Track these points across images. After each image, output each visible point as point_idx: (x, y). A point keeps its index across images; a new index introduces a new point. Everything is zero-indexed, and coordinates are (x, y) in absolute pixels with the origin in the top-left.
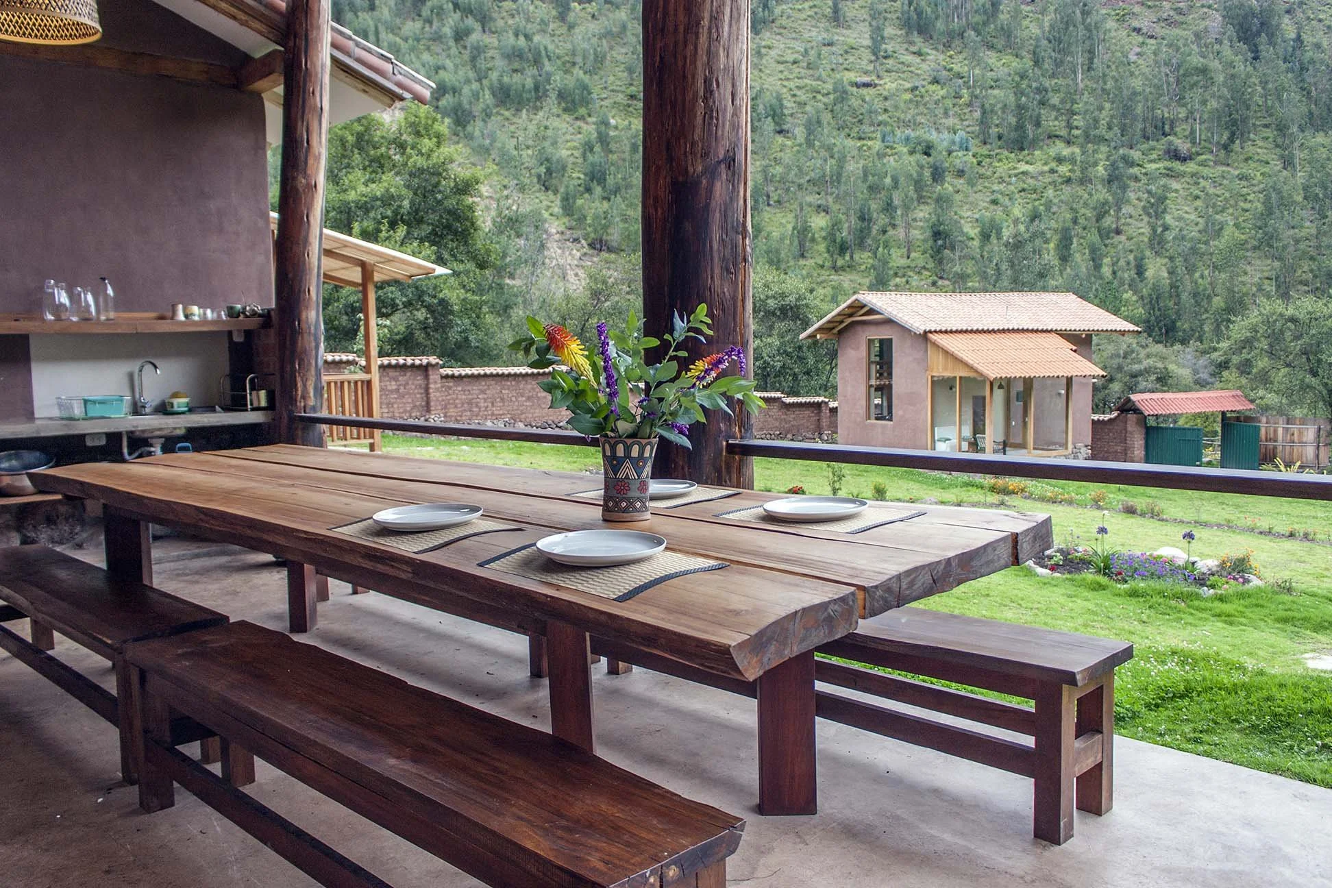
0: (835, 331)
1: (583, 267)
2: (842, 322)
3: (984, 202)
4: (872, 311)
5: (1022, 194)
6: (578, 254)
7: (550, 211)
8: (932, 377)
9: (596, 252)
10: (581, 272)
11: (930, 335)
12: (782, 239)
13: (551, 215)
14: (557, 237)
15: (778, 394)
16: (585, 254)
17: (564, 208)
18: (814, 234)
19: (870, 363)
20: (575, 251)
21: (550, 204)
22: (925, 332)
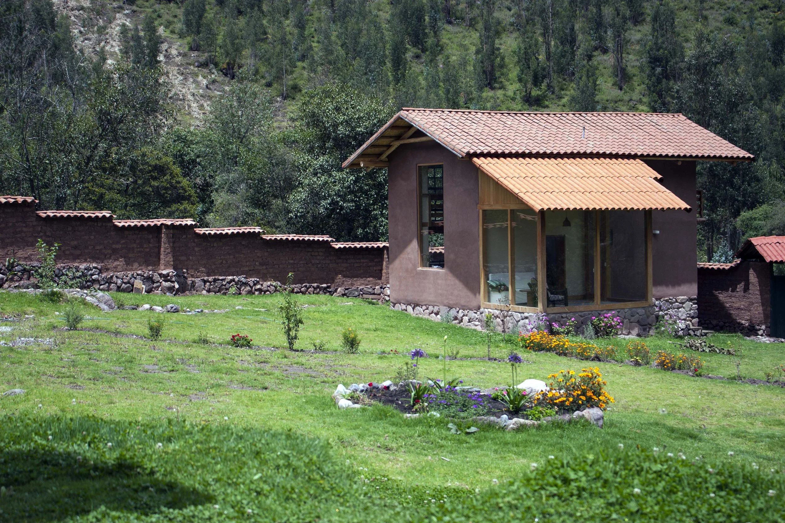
0: (384, 157)
1: (210, 98)
2: (389, 146)
3: (717, 21)
4: (419, 133)
5: (764, 12)
6: (205, 82)
7: (171, 28)
8: (484, 211)
9: (227, 79)
10: (207, 105)
11: (475, 159)
12: (464, 63)
13: (172, 32)
14: (178, 59)
15: (326, 238)
16: (214, 82)
17: (188, 23)
18: (503, 59)
19: (421, 196)
20: (200, 78)
21: (171, 19)
22: (470, 156)
